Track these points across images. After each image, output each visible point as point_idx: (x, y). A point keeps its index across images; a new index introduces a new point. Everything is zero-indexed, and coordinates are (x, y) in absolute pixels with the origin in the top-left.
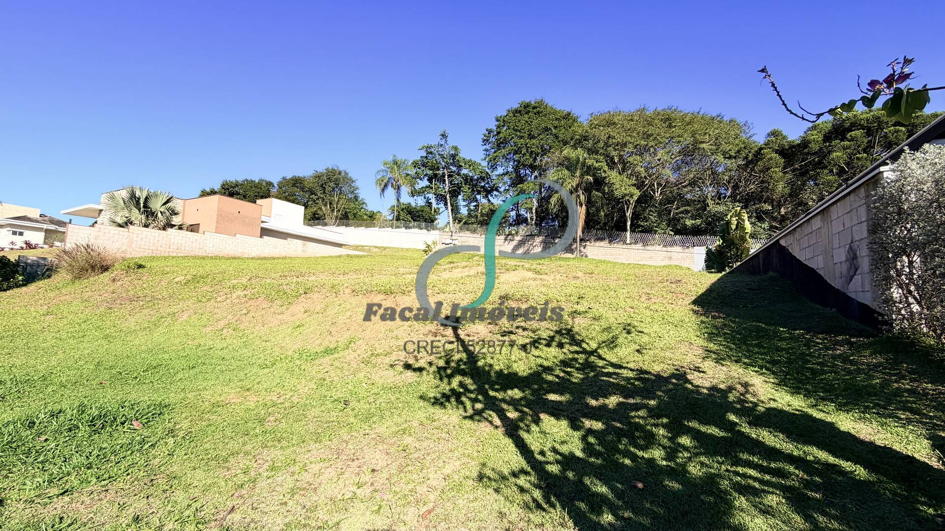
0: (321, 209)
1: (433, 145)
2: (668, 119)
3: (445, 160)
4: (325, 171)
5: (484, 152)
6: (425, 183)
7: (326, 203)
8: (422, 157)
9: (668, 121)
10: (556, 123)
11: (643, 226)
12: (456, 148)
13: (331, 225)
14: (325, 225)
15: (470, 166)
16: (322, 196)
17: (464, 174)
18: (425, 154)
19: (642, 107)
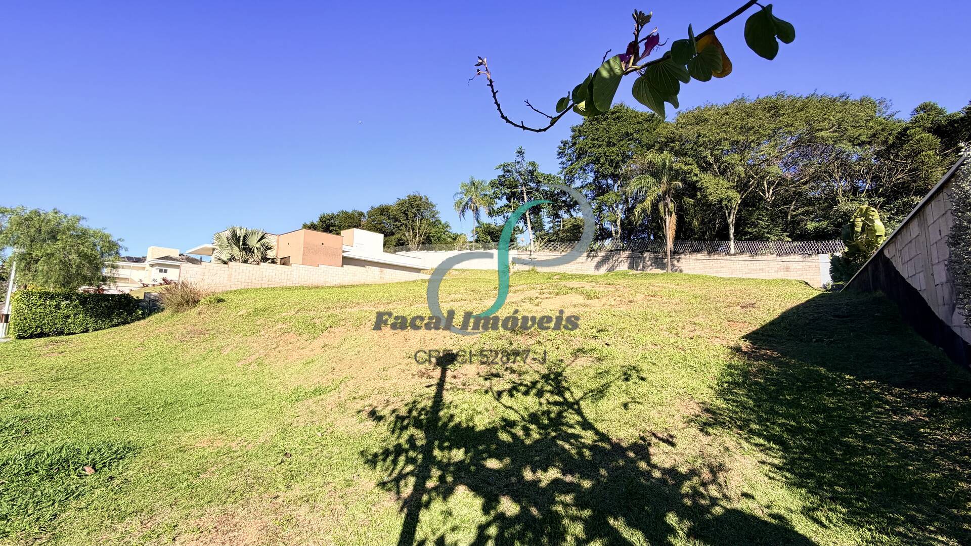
0: (404, 235)
1: (509, 163)
2: (773, 107)
3: (523, 177)
4: (407, 198)
5: (561, 165)
6: (504, 201)
7: (409, 229)
8: (499, 176)
9: (773, 109)
10: (637, 127)
11: (751, 233)
12: (533, 164)
13: (413, 250)
14: (409, 250)
15: (549, 180)
16: (405, 222)
17: (543, 190)
18: (502, 173)
19: (740, 97)
